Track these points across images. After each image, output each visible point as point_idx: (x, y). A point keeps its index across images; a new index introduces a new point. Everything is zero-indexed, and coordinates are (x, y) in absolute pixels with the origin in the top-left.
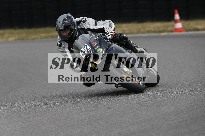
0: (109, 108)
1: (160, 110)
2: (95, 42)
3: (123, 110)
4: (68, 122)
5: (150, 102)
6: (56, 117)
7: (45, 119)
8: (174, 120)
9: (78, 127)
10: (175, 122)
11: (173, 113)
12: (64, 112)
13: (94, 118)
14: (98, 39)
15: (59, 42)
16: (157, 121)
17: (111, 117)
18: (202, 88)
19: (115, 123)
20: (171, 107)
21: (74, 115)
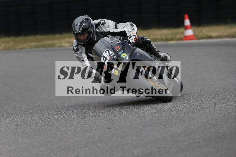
0: (109, 128)
1: (169, 130)
2: (118, 47)
3: (125, 130)
4: (62, 144)
5: (157, 121)
6: (48, 138)
7: (36, 141)
8: (184, 142)
9: (74, 150)
10: (185, 143)
11: (183, 134)
12: (58, 133)
13: (92, 140)
14: (121, 43)
15: (76, 46)
16: (164, 142)
17: (112, 138)
18: (216, 105)
19: (117, 145)
20: (181, 127)
21: (69, 137)
